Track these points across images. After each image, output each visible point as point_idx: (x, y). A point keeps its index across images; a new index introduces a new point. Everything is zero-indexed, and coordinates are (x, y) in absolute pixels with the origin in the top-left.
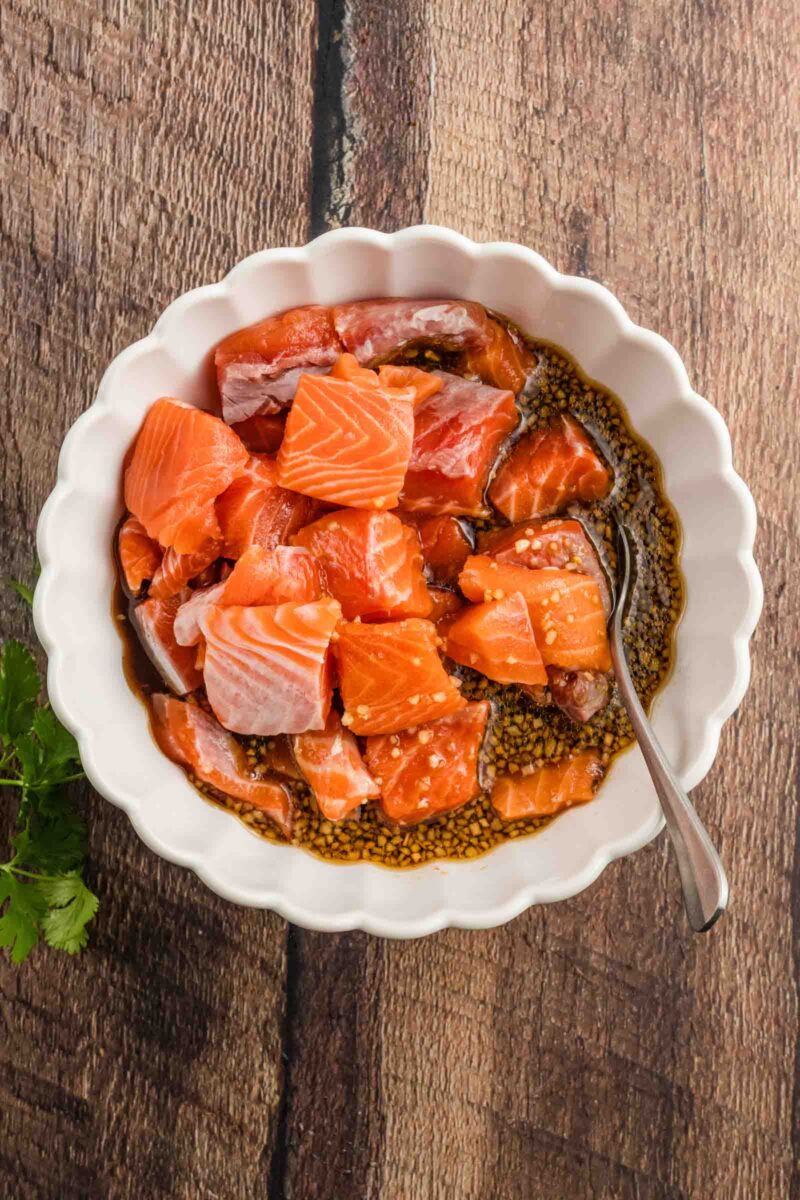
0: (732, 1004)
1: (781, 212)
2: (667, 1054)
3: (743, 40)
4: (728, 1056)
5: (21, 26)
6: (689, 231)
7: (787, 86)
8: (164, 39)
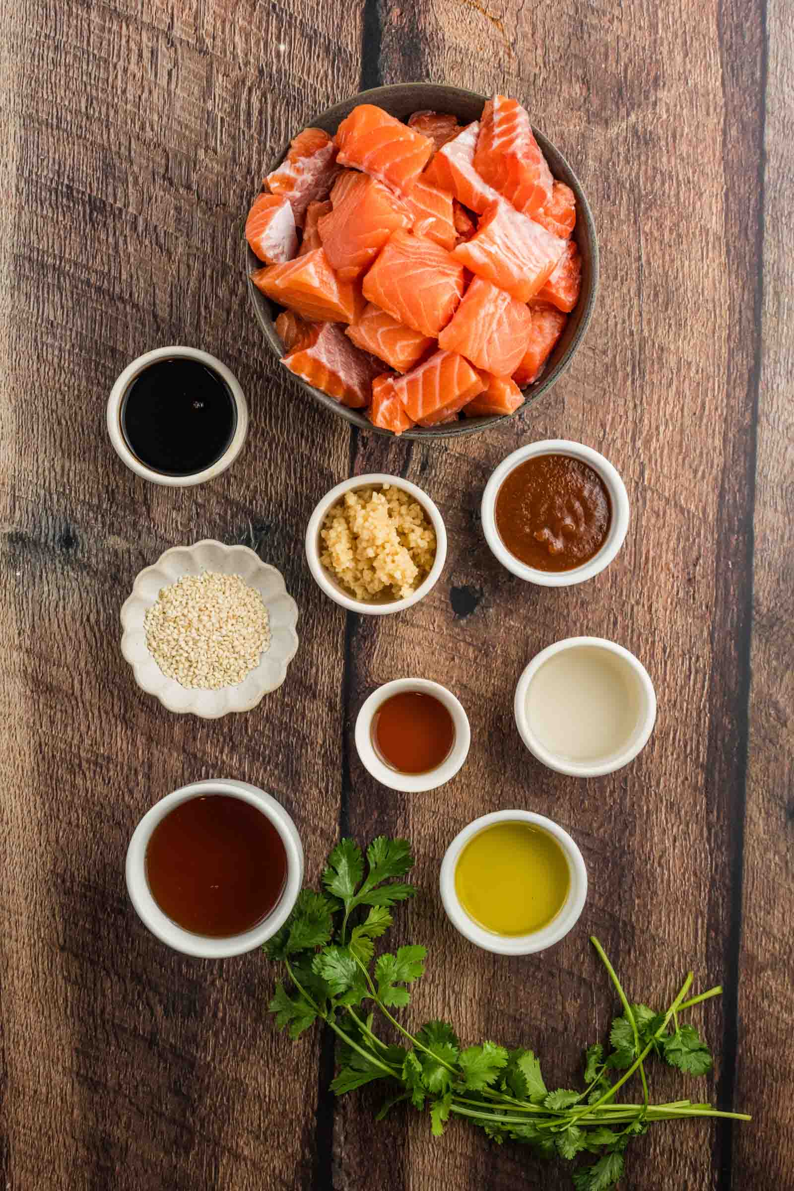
0: (663, 861)
1: (697, 287)
2: (615, 898)
3: (669, 162)
4: (660, 897)
5: (145, 152)
6: (630, 301)
7: (702, 194)
8: (249, 162)
